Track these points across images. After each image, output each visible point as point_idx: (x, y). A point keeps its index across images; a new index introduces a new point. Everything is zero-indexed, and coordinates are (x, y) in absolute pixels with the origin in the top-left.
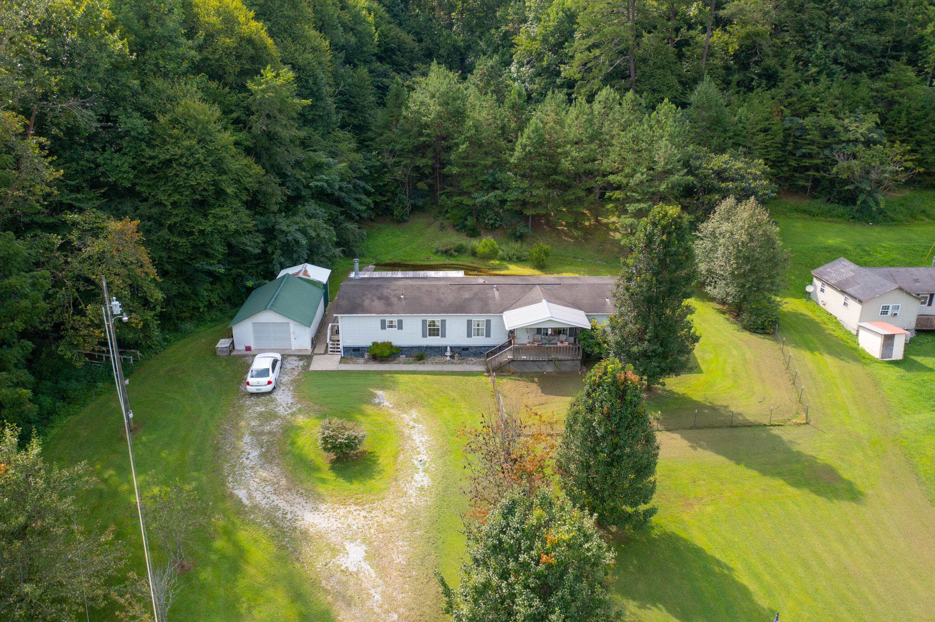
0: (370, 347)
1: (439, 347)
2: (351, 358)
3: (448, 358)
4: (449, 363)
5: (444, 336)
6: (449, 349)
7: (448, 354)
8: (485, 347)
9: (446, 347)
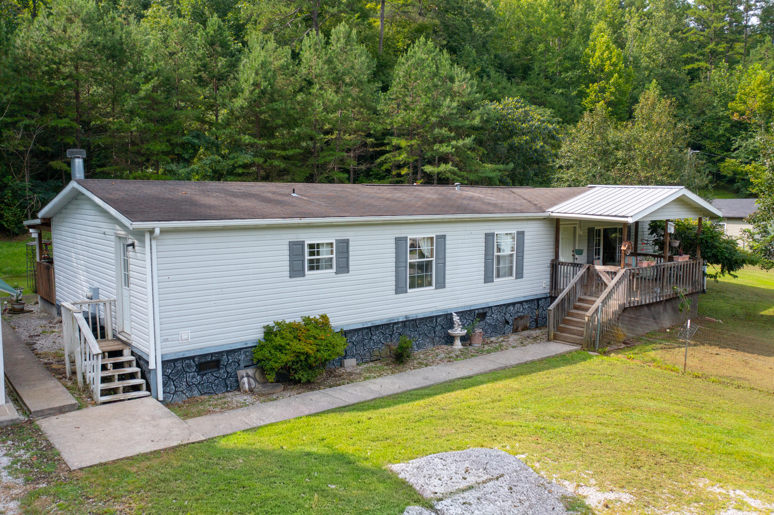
0: (259, 346)
1: (430, 319)
2: (192, 401)
3: (458, 344)
4: (463, 355)
5: (441, 284)
6: (456, 318)
7: (458, 331)
8: (513, 304)
9: (451, 314)
